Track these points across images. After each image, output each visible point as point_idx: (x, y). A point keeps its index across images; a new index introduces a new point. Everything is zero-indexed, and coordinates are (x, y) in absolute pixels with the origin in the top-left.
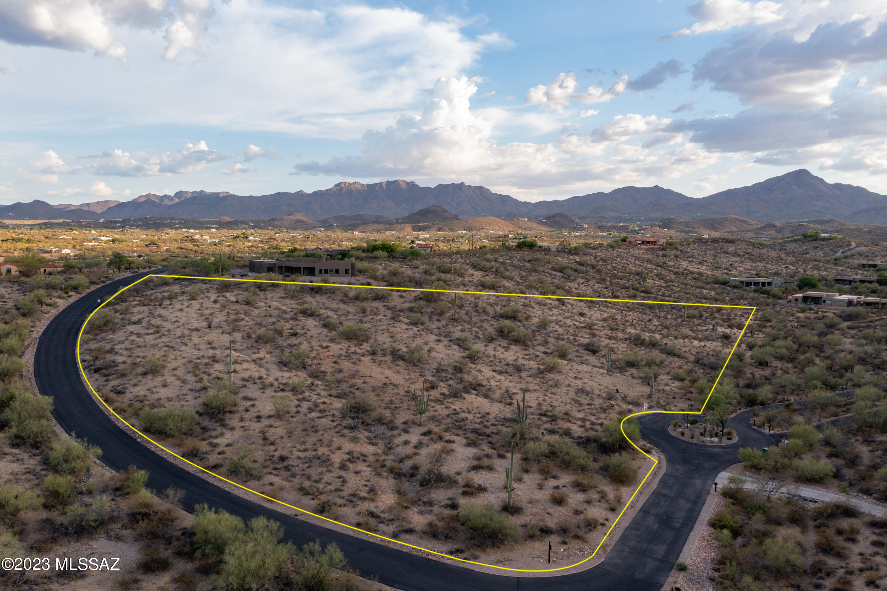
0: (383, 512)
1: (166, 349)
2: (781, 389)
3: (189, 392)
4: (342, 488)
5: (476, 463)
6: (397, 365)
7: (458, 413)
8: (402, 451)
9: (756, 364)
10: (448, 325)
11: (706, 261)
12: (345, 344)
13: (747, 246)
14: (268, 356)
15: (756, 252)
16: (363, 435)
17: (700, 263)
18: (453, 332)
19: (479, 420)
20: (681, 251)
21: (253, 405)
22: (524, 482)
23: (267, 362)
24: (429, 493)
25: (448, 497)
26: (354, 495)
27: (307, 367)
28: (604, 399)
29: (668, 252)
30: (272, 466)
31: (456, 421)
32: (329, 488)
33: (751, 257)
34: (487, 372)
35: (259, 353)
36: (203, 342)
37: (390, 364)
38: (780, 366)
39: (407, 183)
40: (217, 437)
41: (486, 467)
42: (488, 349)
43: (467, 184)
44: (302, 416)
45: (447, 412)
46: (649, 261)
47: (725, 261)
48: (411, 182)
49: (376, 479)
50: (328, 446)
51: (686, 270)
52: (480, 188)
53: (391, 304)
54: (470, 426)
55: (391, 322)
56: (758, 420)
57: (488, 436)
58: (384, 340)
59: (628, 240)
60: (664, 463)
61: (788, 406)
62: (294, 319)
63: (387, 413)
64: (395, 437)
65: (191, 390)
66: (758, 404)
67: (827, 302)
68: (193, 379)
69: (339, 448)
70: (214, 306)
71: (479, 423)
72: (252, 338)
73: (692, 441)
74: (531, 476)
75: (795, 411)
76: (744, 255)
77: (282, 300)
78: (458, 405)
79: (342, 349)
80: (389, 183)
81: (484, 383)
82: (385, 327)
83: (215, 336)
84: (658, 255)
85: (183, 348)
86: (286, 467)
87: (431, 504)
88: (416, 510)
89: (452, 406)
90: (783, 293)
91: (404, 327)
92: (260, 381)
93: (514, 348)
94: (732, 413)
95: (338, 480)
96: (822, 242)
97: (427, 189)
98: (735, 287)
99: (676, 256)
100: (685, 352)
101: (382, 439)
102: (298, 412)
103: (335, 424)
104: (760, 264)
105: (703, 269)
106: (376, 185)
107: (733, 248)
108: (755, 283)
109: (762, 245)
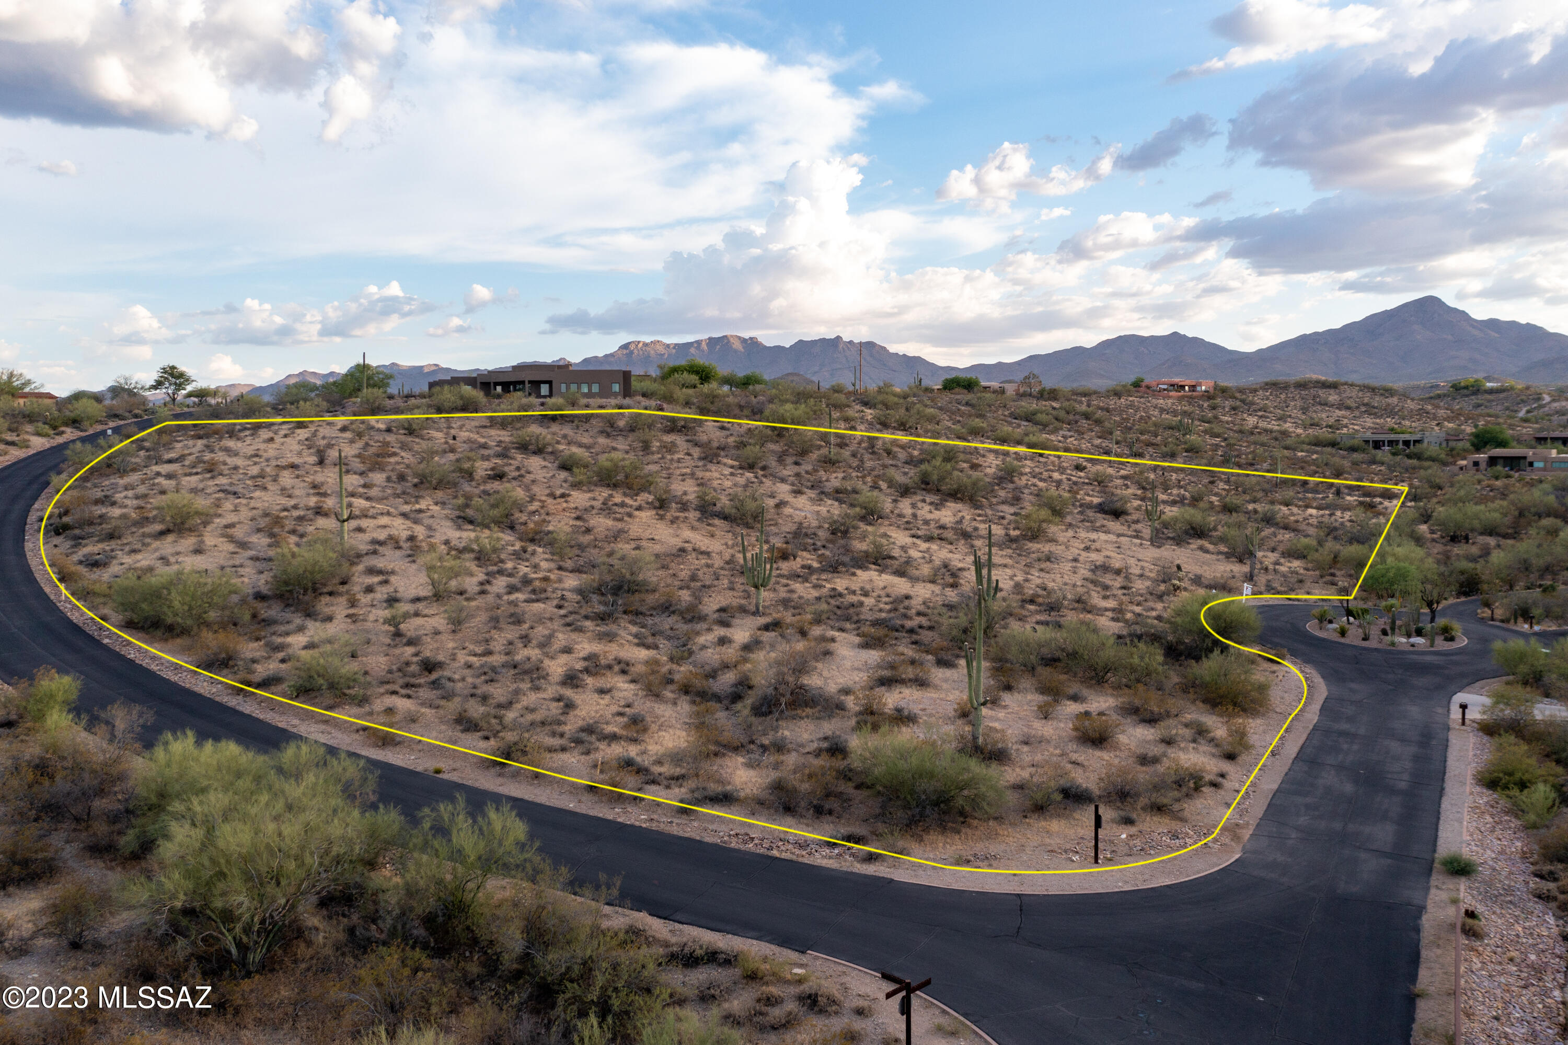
0: (659, 762)
1: (221, 495)
3: (250, 563)
4: (562, 718)
5: (887, 673)
6: (709, 525)
7: (841, 595)
8: (712, 656)
9: (1443, 541)
10: (816, 471)
11: (1291, 416)
12: (603, 493)
13: (1360, 394)
14: (436, 508)
15: (1377, 401)
16: (626, 630)
17: (1279, 419)
18: (827, 481)
19: (888, 607)
20: (1243, 401)
21: (386, 582)
22: (1005, 707)
23: (433, 517)
24: (776, 729)
25: (821, 735)
26: (589, 730)
27: (517, 527)
28: (1155, 581)
29: (1218, 401)
30: (401, 681)
31: (838, 607)
32: (530, 717)
33: (1370, 410)
34: (901, 538)
35: (417, 503)
36: (302, 484)
37: (696, 524)
39: (744, 341)
40: (288, 634)
41: (910, 680)
42: (901, 505)
43: (846, 339)
44: (490, 598)
45: (815, 593)
47: (1325, 416)
48: (751, 338)
49: (648, 704)
50: (542, 646)
51: (1256, 427)
52: (869, 346)
53: (704, 438)
54: (866, 615)
55: (700, 463)
57: (911, 631)
58: (687, 489)
59: (1144, 384)
60: (1318, 680)
62: (504, 455)
63: (685, 596)
64: (698, 633)
65: (255, 559)
67: (1536, 464)
68: (266, 541)
69: (567, 650)
70: (340, 435)
71: (890, 611)
72: (407, 481)
73: (1365, 644)
74: (1017, 696)
76: (1357, 408)
77: (482, 430)
78: (841, 584)
79: (594, 499)
80: (712, 341)
81: (896, 553)
82: (688, 471)
83: (329, 477)
84: (1201, 407)
85: (257, 494)
86: (434, 682)
87: (780, 747)
88: (741, 760)
89: (828, 586)
90: (1448, 455)
91: (727, 471)
92: (409, 544)
93: (952, 506)
95: (555, 704)
96: (1493, 396)
97: (779, 349)
98: (1354, 449)
99: (1234, 409)
100: (1297, 522)
101: (669, 638)
102: (483, 592)
103: (562, 612)
105: (1288, 426)
106: (690, 345)
107: (1336, 397)
108: (1391, 443)
109: (1388, 392)
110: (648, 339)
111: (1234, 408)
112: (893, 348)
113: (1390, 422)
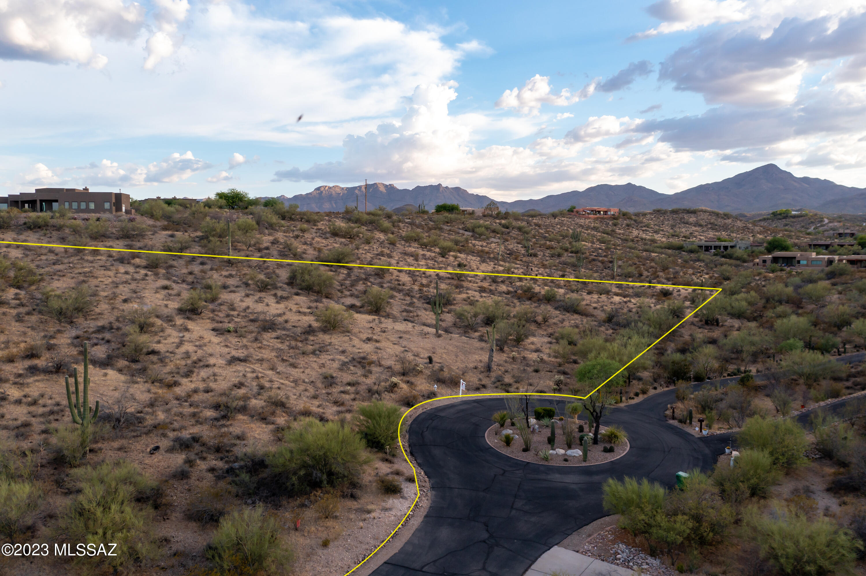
2: (733, 356)
9: (700, 323)
11: (663, 230)
13: (709, 217)
15: (720, 222)
17: (655, 232)
20: (635, 221)
29: (620, 221)
33: (714, 227)
38: (737, 326)
39: (386, 186)
43: (444, 185)
46: (595, 229)
47: (684, 230)
48: (390, 185)
51: (637, 237)
52: (457, 189)
56: (681, 408)
59: (575, 210)
61: (743, 382)
66: (688, 379)
67: (802, 262)
75: (757, 389)
76: (706, 225)
80: (367, 186)
84: (607, 224)
90: (749, 256)
94: (637, 395)
96: (792, 220)
97: (406, 191)
98: (691, 251)
100: (595, 308)
104: (723, 233)
105: (657, 237)
106: (355, 188)
107: (695, 219)
108: (716, 247)
109: (727, 216)
110: (331, 185)
111: (628, 225)
112: (471, 191)
113: (724, 234)
